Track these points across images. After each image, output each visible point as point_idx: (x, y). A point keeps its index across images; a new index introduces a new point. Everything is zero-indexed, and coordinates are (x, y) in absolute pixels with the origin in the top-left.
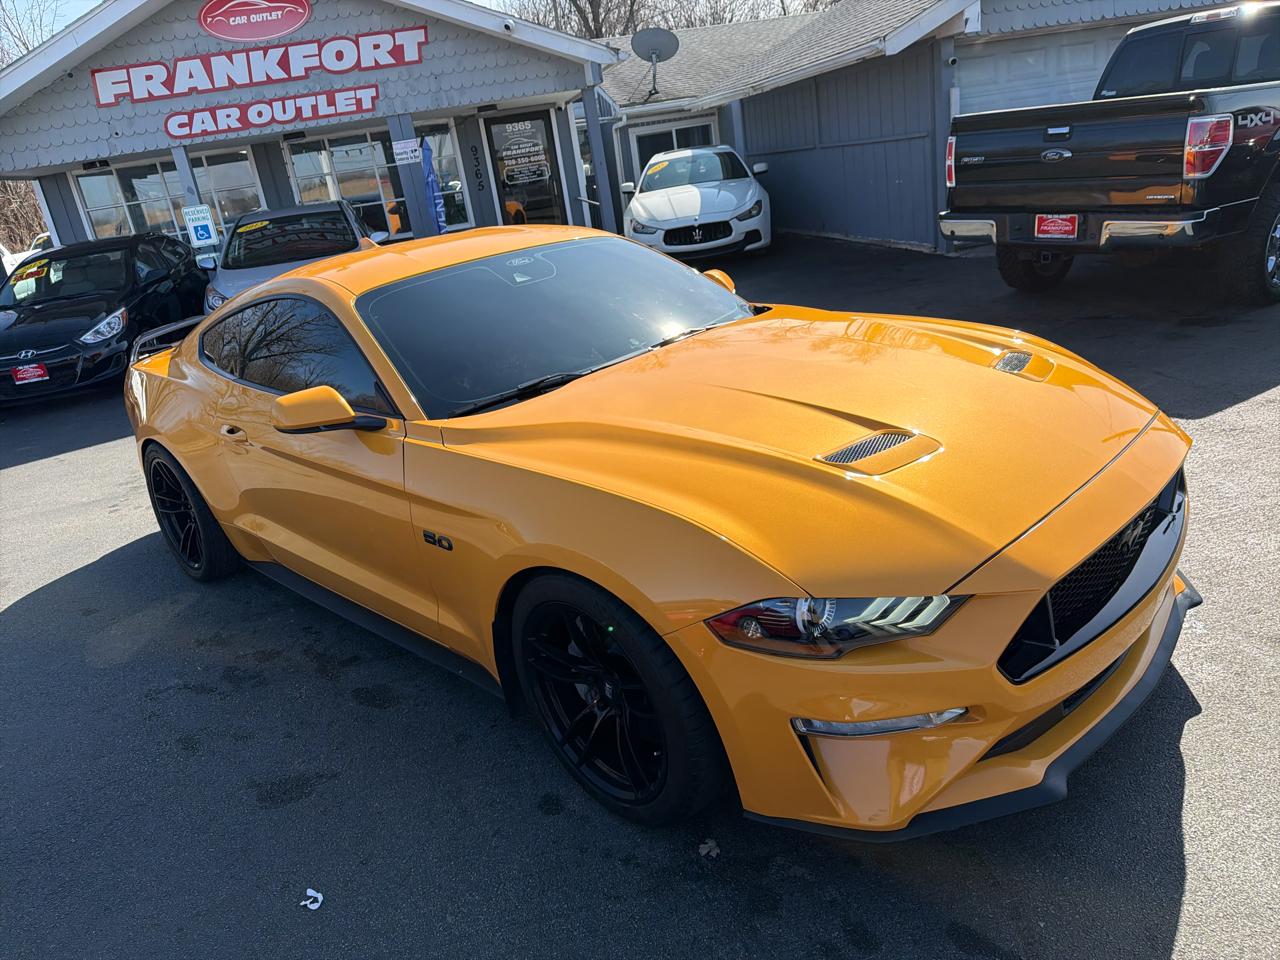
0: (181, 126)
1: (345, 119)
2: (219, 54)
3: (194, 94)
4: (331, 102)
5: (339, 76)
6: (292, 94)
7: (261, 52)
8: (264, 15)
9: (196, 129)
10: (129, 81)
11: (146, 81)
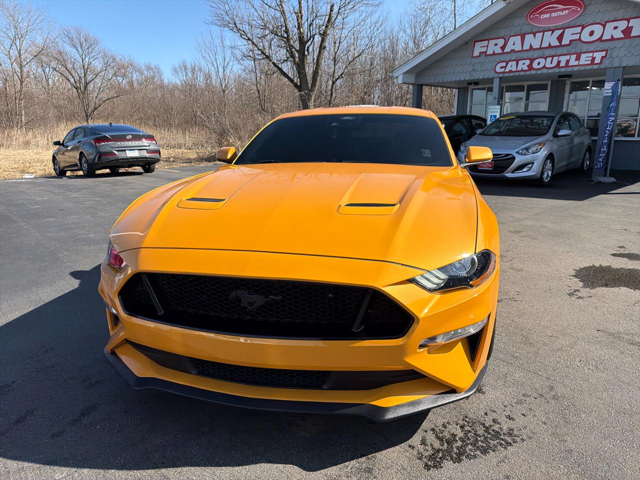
0: (501, 68)
1: (582, 68)
2: (530, 33)
3: (512, 53)
4: (578, 59)
5: (586, 44)
6: (558, 54)
7: (551, 32)
8: (559, 13)
9: (507, 70)
10: (487, 46)
11: (494, 47)
